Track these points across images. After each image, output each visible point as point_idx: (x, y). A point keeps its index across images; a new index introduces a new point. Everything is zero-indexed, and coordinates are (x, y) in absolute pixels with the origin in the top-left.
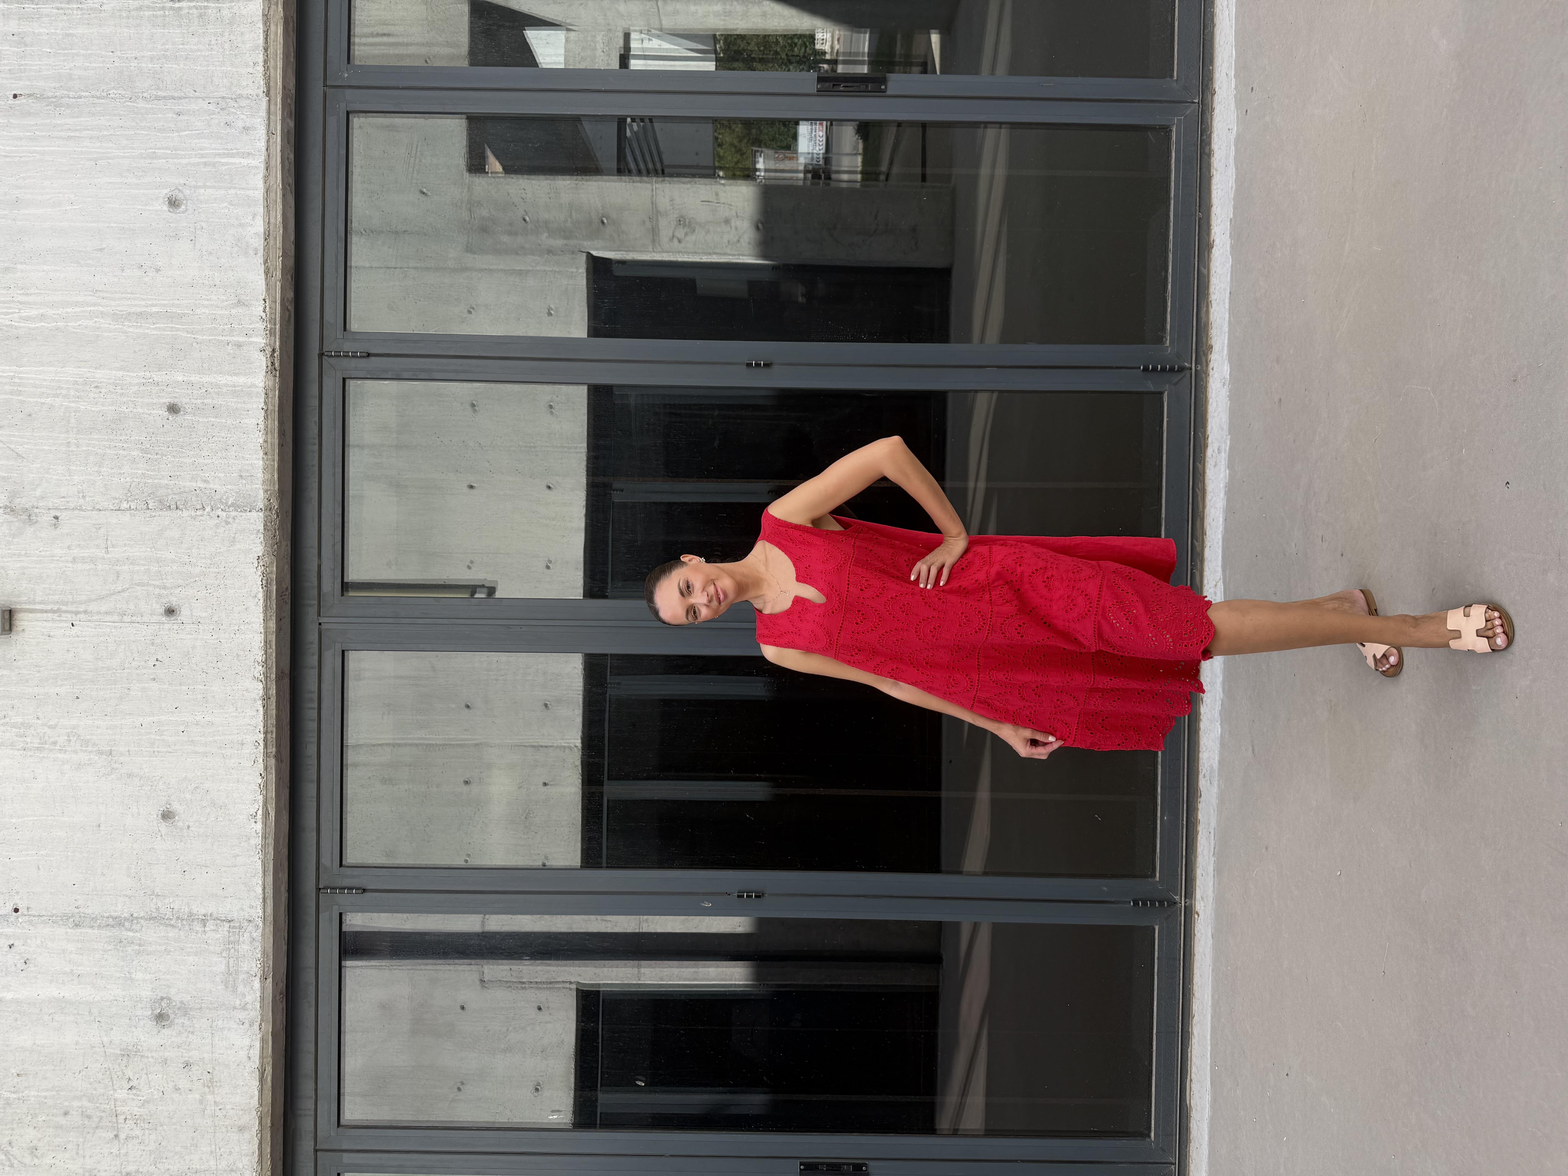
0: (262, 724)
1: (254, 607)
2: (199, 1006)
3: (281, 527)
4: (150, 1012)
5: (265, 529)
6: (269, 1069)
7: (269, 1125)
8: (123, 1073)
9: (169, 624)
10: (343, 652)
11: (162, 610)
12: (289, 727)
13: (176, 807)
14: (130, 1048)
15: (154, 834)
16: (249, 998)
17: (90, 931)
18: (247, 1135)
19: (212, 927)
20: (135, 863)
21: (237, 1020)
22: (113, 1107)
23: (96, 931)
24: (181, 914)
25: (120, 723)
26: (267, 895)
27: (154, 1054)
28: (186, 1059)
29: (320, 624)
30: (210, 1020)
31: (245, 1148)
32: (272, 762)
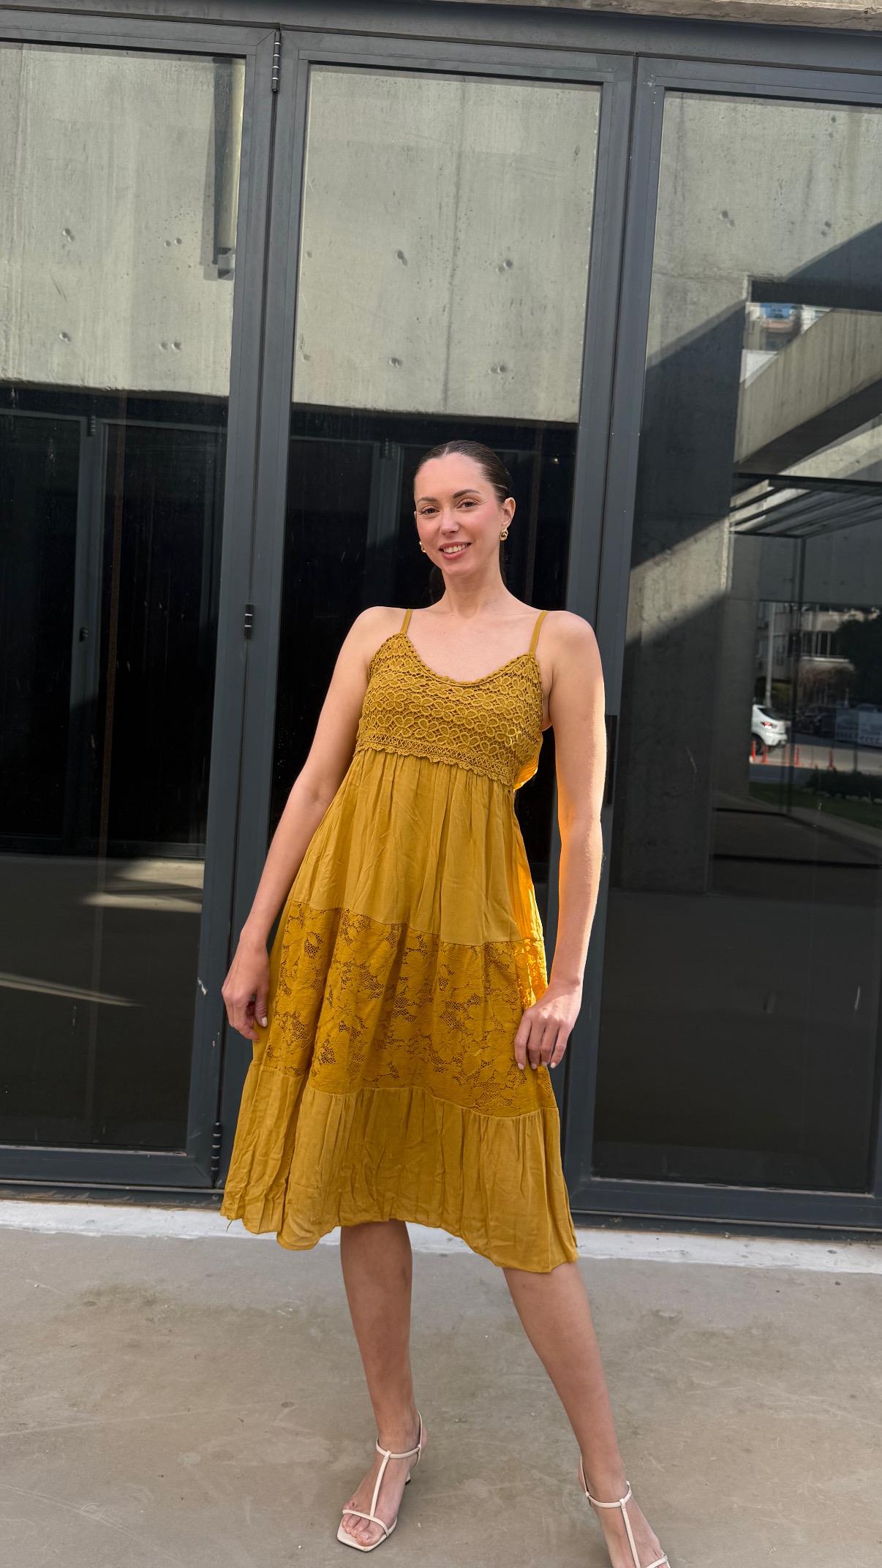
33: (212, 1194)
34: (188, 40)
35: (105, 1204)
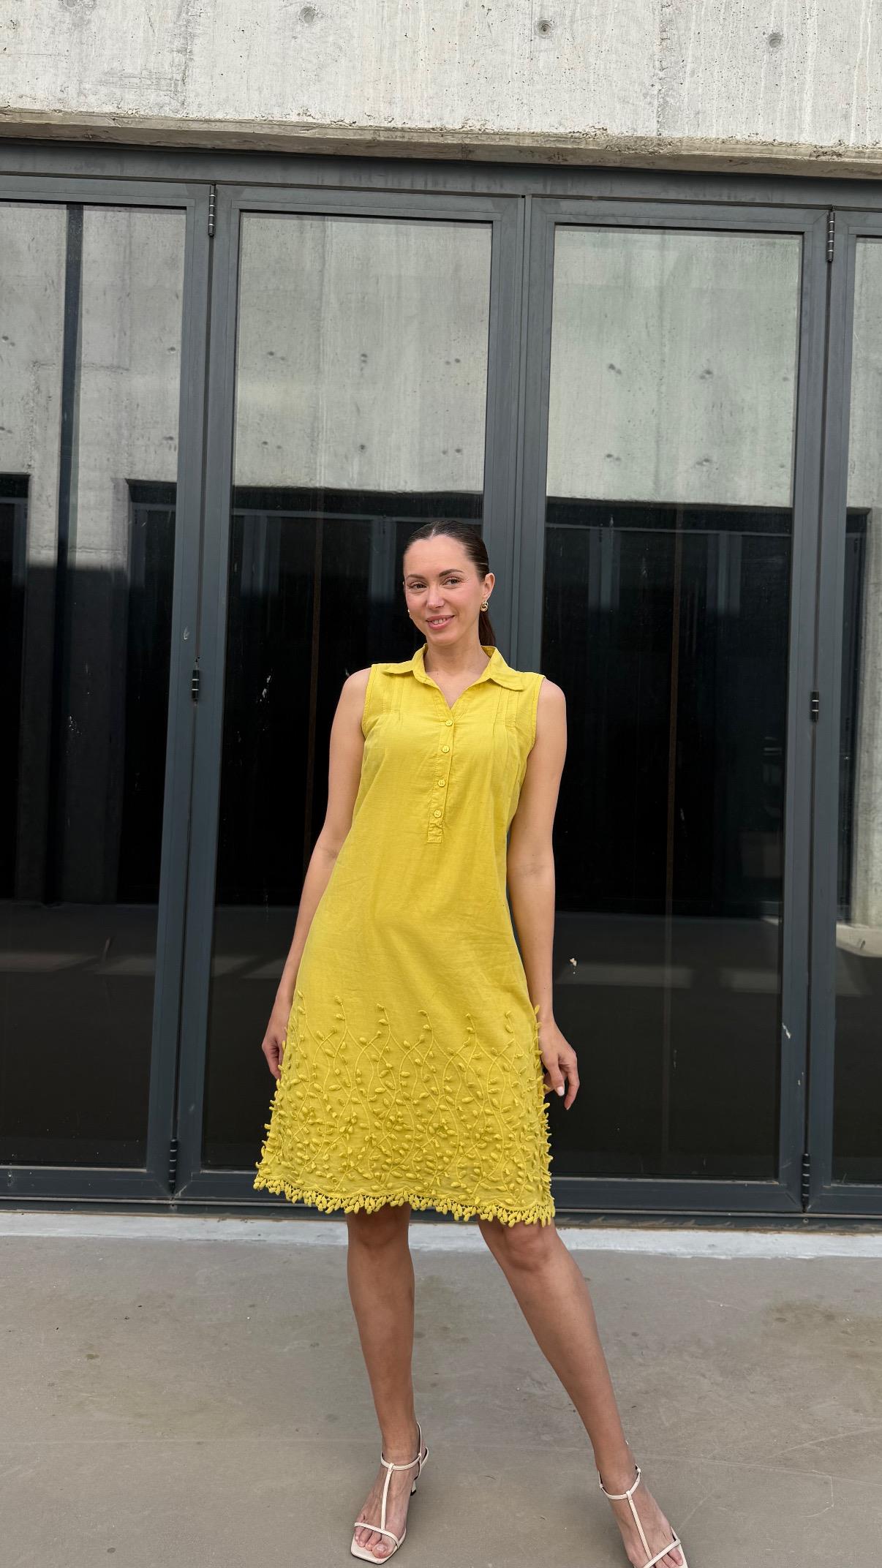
0: (413, 126)
1: (548, 122)
2: (84, 41)
3: (638, 157)
5: (638, 138)
9: (530, 25)
10: (491, 222)
11: (546, 18)
12: (405, 157)
13: (319, 25)
16: (92, 99)
19: (177, 60)
21: (66, 85)
24: (193, 25)
26: (213, 124)
28: (22, 24)
29: (523, 197)
32: (368, 136)
33: (803, 1218)
34: (755, 221)
35: (709, 1229)
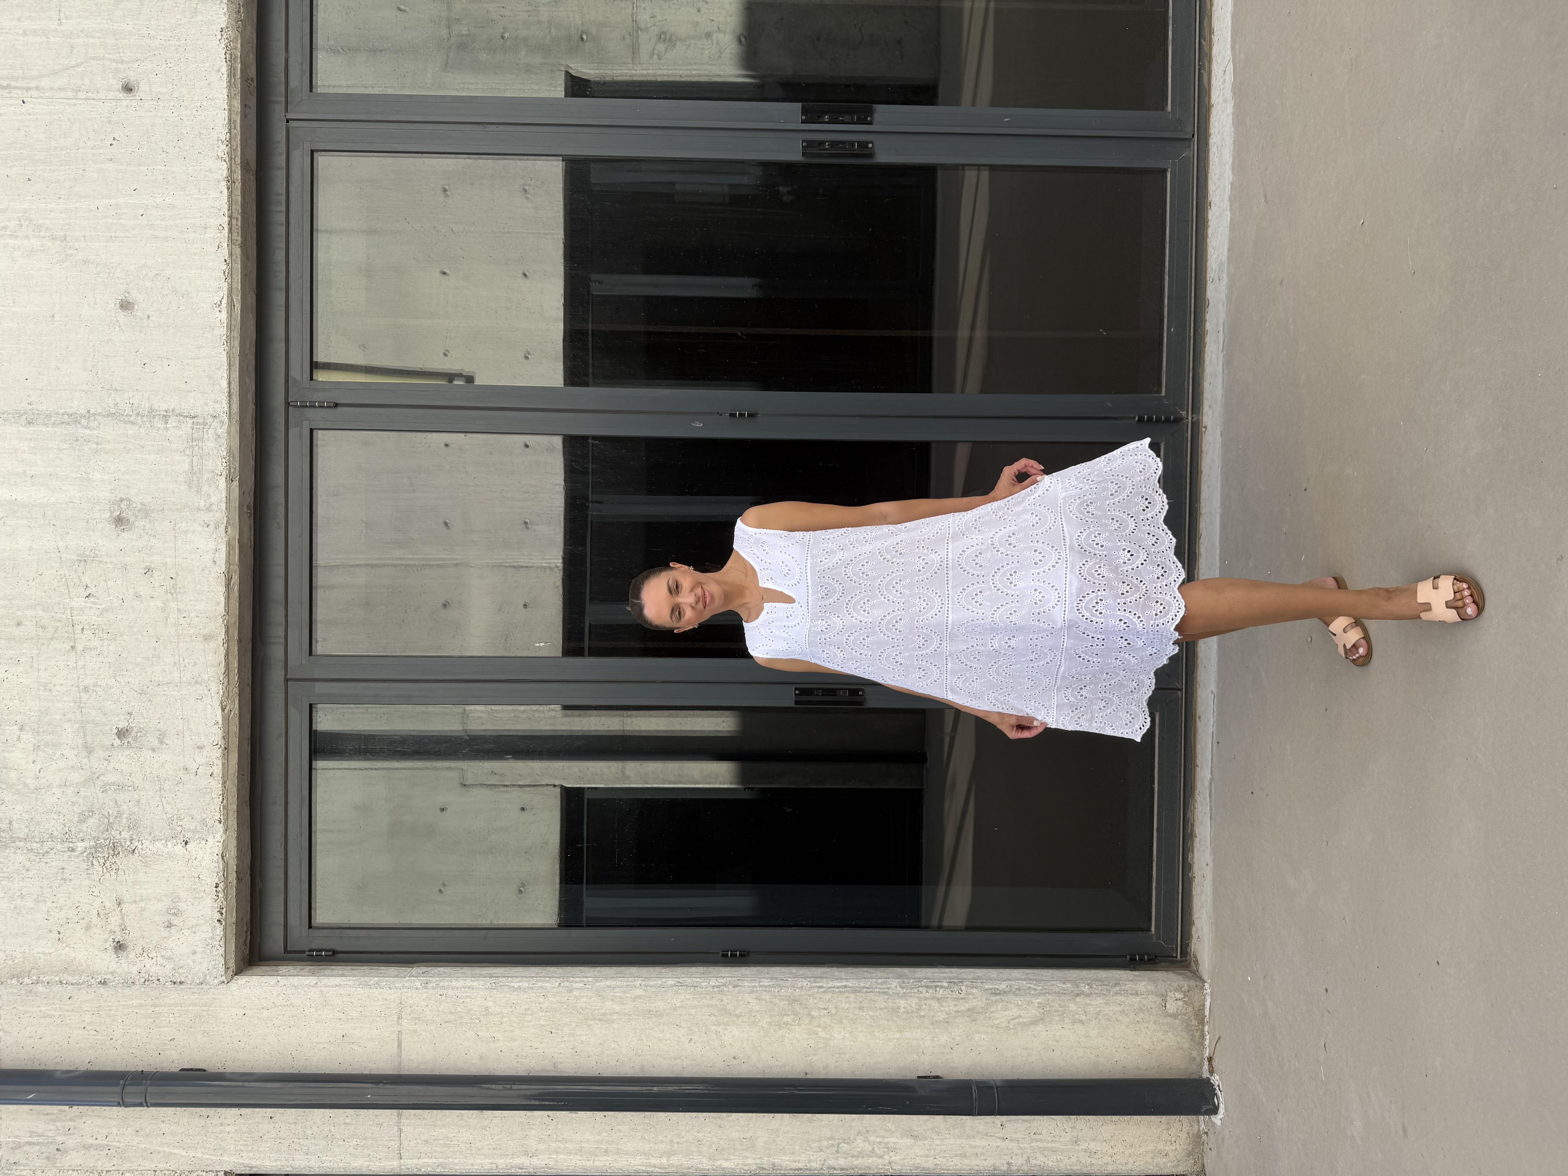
0: (226, 206)
1: (216, 82)
2: (161, 508)
4: (109, 515)
6: (236, 579)
7: (236, 638)
8: (80, 580)
9: (126, 101)
10: (312, 153)
11: (119, 86)
12: (255, 227)
13: (135, 295)
14: (87, 553)
15: (111, 325)
16: (214, 499)
17: (44, 429)
18: (212, 645)
19: (175, 424)
20: (92, 355)
21: (202, 523)
22: (69, 617)
23: (50, 429)
24: (141, 410)
25: (75, 206)
26: (232, 390)
27: (113, 559)
28: (148, 564)
29: (288, 122)
30: (173, 523)
31: (211, 658)
32: (238, 251)
